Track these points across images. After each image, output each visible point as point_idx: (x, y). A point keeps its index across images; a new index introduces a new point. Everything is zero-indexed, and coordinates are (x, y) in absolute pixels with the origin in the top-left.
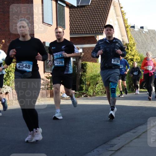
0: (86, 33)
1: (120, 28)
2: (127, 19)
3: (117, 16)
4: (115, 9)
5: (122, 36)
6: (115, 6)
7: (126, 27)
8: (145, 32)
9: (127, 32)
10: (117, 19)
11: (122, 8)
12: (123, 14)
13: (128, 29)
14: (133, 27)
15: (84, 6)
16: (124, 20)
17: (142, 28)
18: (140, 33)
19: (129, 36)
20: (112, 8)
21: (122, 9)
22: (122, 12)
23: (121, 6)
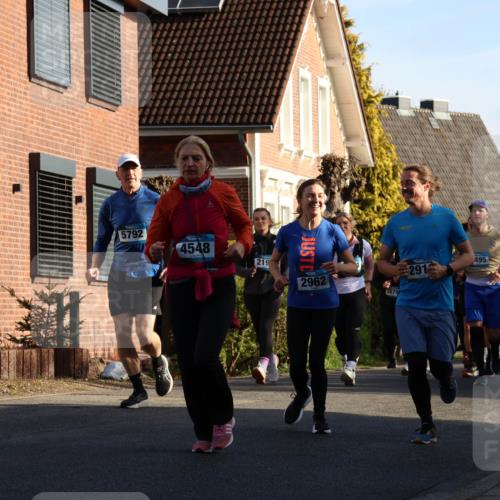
0: (204, 123)
1: (340, 102)
2: (369, 69)
3: (329, 56)
4: (321, 29)
5: (348, 138)
6: (319, 18)
7: (365, 103)
8: (440, 122)
9: (367, 119)
10: (331, 71)
11: (347, 24)
12: (353, 48)
13: (373, 110)
14: (394, 101)
15: (198, 15)
16: (357, 74)
17: (428, 105)
18: (421, 126)
19: (376, 136)
20: (309, 24)
21: (351, 31)
22: (349, 42)
23: (347, 19)
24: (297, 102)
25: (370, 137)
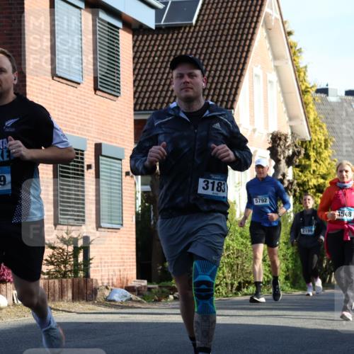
1: (284, 93)
2: (306, 67)
3: (275, 58)
4: (270, 38)
5: (291, 119)
6: (268, 30)
7: (303, 92)
9: (305, 105)
10: (277, 68)
11: (289, 33)
12: (293, 51)
13: (309, 97)
14: (324, 91)
15: (178, 28)
16: (297, 70)
19: (312, 117)
20: (261, 33)
21: (291, 38)
22: (290, 47)
23: (288, 30)
24: (252, 93)
25: (307, 118)
